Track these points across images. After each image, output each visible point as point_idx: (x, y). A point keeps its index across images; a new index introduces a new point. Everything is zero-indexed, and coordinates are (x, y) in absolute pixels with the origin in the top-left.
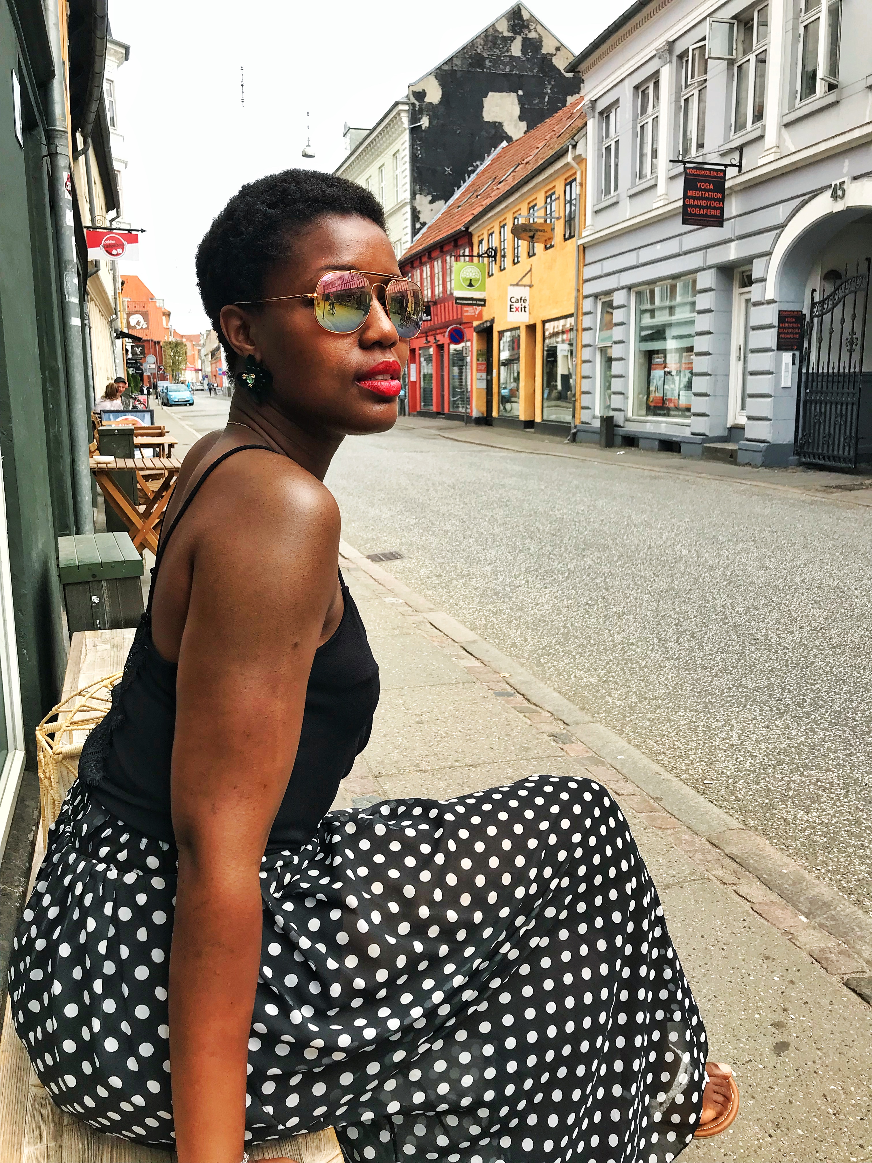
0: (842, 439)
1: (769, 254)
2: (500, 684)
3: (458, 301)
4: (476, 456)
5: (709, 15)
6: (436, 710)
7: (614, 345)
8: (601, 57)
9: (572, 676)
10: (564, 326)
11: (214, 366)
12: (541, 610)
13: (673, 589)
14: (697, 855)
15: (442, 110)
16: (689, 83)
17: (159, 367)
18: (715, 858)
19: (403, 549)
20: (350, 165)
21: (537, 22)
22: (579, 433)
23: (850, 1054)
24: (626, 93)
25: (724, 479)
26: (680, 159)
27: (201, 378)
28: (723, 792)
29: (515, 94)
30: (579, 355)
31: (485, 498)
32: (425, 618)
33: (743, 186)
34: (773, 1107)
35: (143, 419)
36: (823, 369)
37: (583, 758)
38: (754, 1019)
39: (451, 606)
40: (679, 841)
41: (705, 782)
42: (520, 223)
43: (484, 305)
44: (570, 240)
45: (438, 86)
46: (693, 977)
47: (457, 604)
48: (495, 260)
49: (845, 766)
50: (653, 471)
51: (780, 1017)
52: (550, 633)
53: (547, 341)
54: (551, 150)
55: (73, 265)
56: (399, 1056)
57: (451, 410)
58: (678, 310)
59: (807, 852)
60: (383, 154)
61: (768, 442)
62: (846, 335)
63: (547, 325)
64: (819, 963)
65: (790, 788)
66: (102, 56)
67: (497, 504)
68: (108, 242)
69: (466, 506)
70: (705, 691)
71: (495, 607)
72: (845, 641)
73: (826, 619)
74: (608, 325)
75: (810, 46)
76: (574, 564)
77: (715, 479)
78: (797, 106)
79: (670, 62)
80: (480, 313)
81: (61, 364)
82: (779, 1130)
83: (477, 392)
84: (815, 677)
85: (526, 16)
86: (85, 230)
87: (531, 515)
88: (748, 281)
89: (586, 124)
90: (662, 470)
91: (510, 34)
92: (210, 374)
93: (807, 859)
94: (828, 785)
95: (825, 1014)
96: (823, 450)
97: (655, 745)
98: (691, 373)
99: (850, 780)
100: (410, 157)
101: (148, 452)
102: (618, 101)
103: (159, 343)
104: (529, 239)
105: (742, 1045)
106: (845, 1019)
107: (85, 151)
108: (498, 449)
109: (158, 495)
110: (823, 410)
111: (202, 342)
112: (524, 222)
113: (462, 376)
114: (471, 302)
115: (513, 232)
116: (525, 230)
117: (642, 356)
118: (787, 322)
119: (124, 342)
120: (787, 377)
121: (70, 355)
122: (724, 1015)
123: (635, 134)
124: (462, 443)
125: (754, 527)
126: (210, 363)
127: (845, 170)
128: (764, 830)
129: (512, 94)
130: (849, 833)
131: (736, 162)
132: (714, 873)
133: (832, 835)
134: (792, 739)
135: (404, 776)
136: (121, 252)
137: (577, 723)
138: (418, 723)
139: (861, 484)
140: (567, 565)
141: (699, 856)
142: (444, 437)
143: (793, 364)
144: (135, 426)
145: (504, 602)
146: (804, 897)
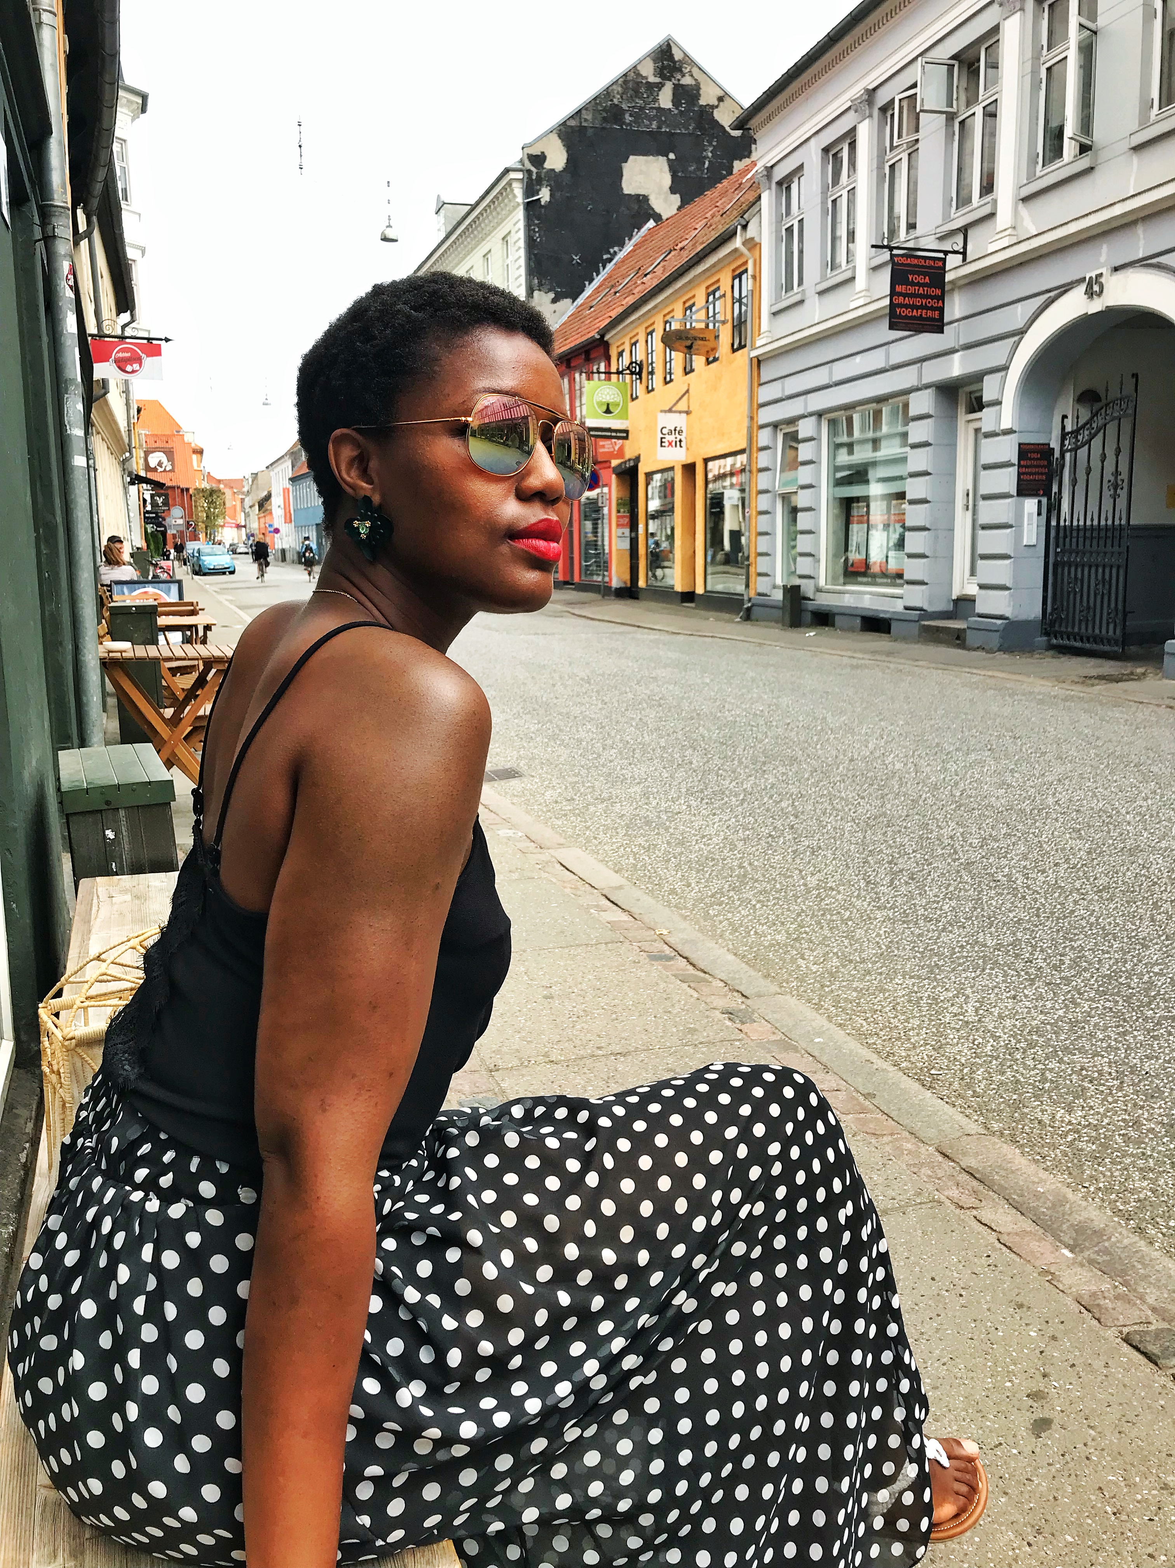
0: (1105, 614)
1: (1005, 368)
2: (656, 944)
3: (592, 433)
4: (617, 640)
5: (921, 54)
6: (570, 980)
7: (800, 491)
8: (780, 109)
9: (752, 933)
10: (733, 465)
11: (262, 520)
12: (708, 845)
13: (884, 814)
14: (923, 1170)
15: (567, 179)
16: (895, 144)
17: (188, 522)
18: (948, 1173)
19: (521, 765)
20: (445, 251)
21: (693, 63)
22: (754, 608)
23: (1134, 1433)
24: (812, 156)
25: (950, 667)
26: (885, 243)
27: (244, 537)
28: (956, 1085)
29: (665, 158)
30: (753, 505)
31: (630, 696)
32: (552, 856)
33: (967, 281)
34: (1032, 1505)
35: (168, 592)
36: (1079, 521)
37: (768, 1042)
38: (1005, 1388)
39: (588, 841)
40: (899, 1151)
41: (933, 1072)
42: (673, 328)
43: (626, 438)
44: (740, 352)
45: (562, 148)
46: (922, 1333)
47: (595, 838)
48: (641, 378)
49: (1118, 1049)
50: (854, 657)
51: (1040, 1384)
52: (721, 875)
53: (710, 486)
54: (713, 233)
55: (77, 386)
56: (538, 1445)
57: (583, 578)
58: (884, 443)
59: (1070, 1165)
60: (489, 237)
61: (1007, 618)
62: (1108, 476)
63: (711, 465)
64: (1089, 1311)
65: (1046, 1079)
66: (112, 107)
67: (647, 703)
68: (120, 355)
69: (605, 707)
70: (931, 950)
71: (647, 841)
72: (1114, 882)
73: (1089, 853)
74: (792, 464)
75: (1054, 95)
76: (752, 782)
77: (937, 669)
78: (1038, 174)
79: (871, 116)
80: (621, 449)
81: (59, 519)
82: (1040, 1537)
83: (617, 555)
84: (1076, 931)
85: (678, 55)
86: (89, 338)
87: (692, 718)
88: (977, 405)
89: (759, 197)
90: (867, 656)
91: (658, 80)
92: (256, 532)
93: (1070, 1174)
94: (1096, 1075)
95: (1099, 1379)
96: (1080, 629)
97: (864, 1024)
98: (903, 526)
99: (1126, 1067)
100: (525, 242)
101: (176, 637)
102: (801, 167)
103: (188, 490)
104: (686, 350)
105: (988, 1423)
106: (1125, 1386)
107: (88, 234)
108: (646, 630)
109: (191, 694)
110: (1079, 576)
111: (245, 489)
112: (678, 327)
113: (597, 532)
114: (609, 434)
115: (663, 340)
116: (681, 338)
117: (837, 504)
118: (1031, 459)
119: (141, 489)
120: (1029, 531)
121: (72, 506)
122: (964, 1384)
123: (825, 212)
124: (597, 623)
125: (990, 732)
126: (256, 517)
127: (1103, 259)
128: (1013, 1136)
129: (660, 158)
130: (1127, 1139)
131: (959, 247)
132: (946, 1193)
133: (1103, 1140)
134: (1046, 1014)
135: (528, 1069)
136: (138, 368)
137: (759, 996)
138: (546, 997)
139: (1132, 673)
140: (742, 783)
141: (925, 1171)
142: (574, 614)
143: (1039, 514)
144: (158, 601)
145: (658, 834)
146: (1068, 1224)
